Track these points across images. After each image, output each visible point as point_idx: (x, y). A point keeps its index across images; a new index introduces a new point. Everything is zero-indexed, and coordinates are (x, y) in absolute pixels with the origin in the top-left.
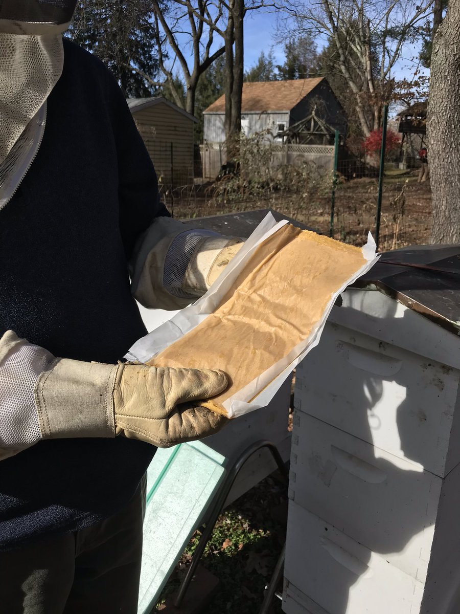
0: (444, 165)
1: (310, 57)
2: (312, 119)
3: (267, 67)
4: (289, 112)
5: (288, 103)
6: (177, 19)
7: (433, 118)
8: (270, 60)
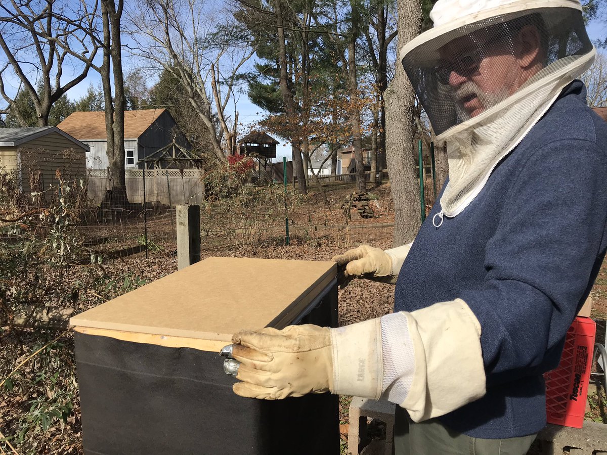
0: (404, 179)
1: (140, 89)
2: (173, 147)
3: (98, 97)
4: (137, 139)
5: (135, 131)
6: (17, 50)
7: (393, 147)
8: (100, 91)
